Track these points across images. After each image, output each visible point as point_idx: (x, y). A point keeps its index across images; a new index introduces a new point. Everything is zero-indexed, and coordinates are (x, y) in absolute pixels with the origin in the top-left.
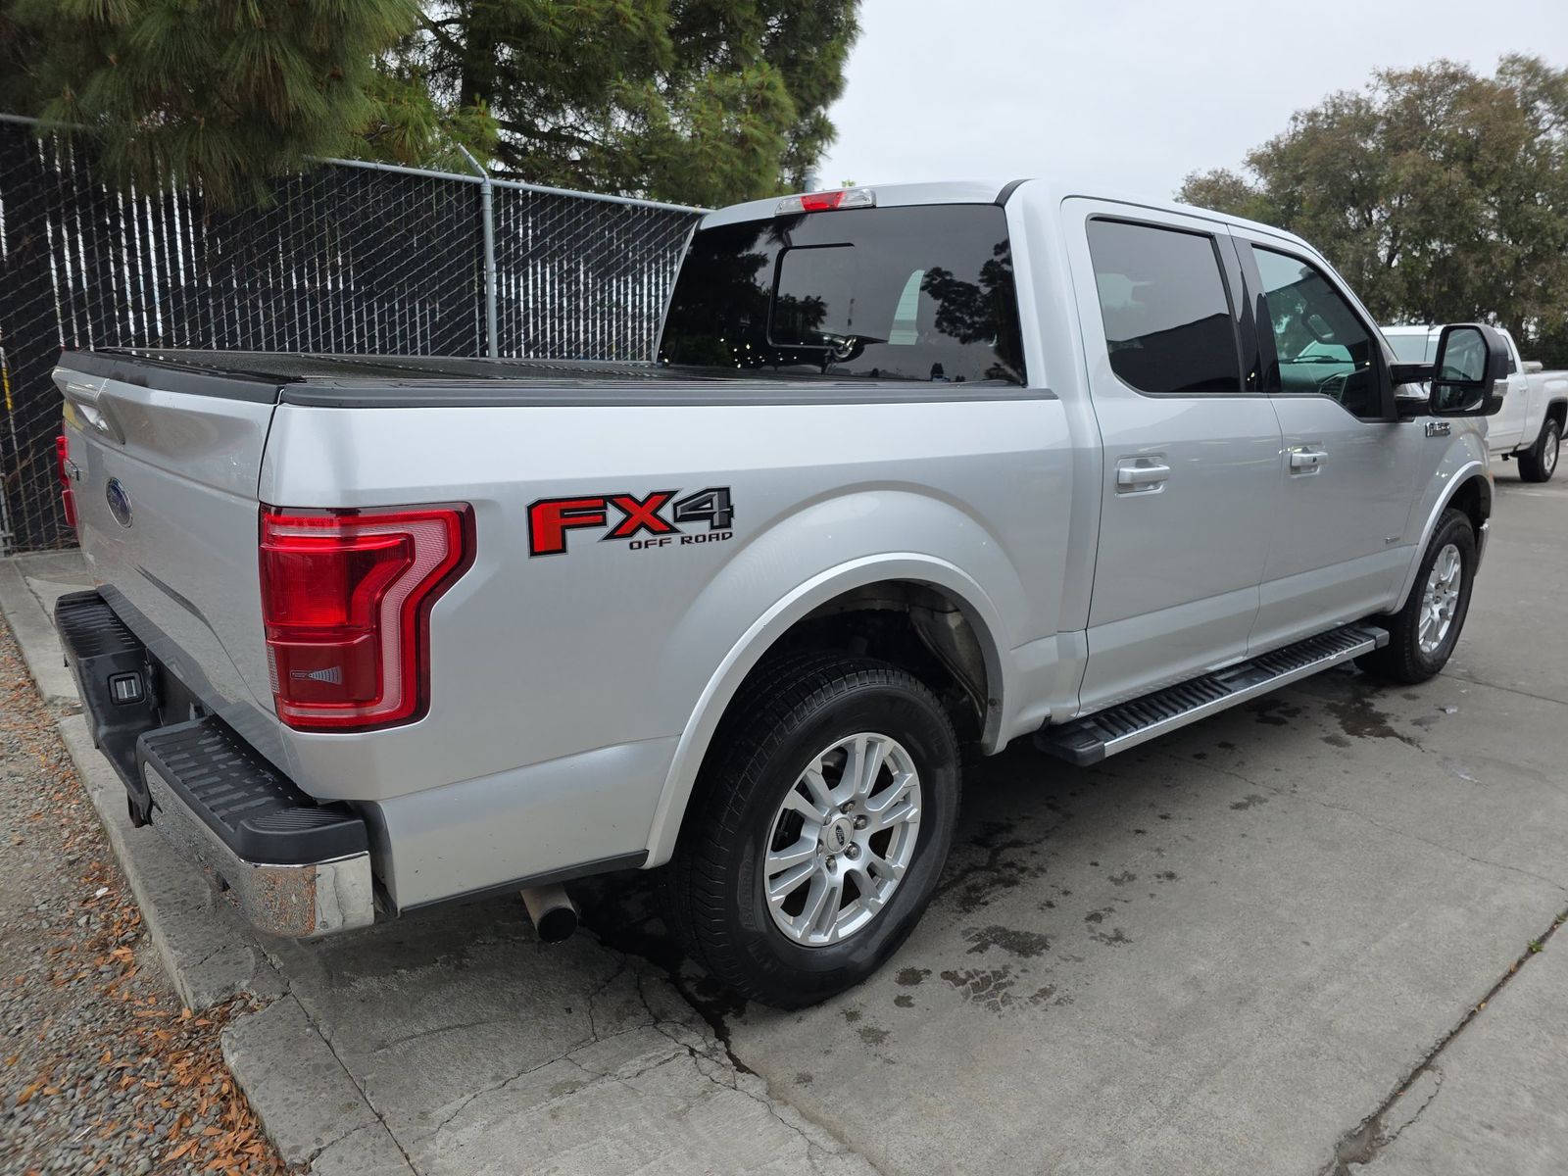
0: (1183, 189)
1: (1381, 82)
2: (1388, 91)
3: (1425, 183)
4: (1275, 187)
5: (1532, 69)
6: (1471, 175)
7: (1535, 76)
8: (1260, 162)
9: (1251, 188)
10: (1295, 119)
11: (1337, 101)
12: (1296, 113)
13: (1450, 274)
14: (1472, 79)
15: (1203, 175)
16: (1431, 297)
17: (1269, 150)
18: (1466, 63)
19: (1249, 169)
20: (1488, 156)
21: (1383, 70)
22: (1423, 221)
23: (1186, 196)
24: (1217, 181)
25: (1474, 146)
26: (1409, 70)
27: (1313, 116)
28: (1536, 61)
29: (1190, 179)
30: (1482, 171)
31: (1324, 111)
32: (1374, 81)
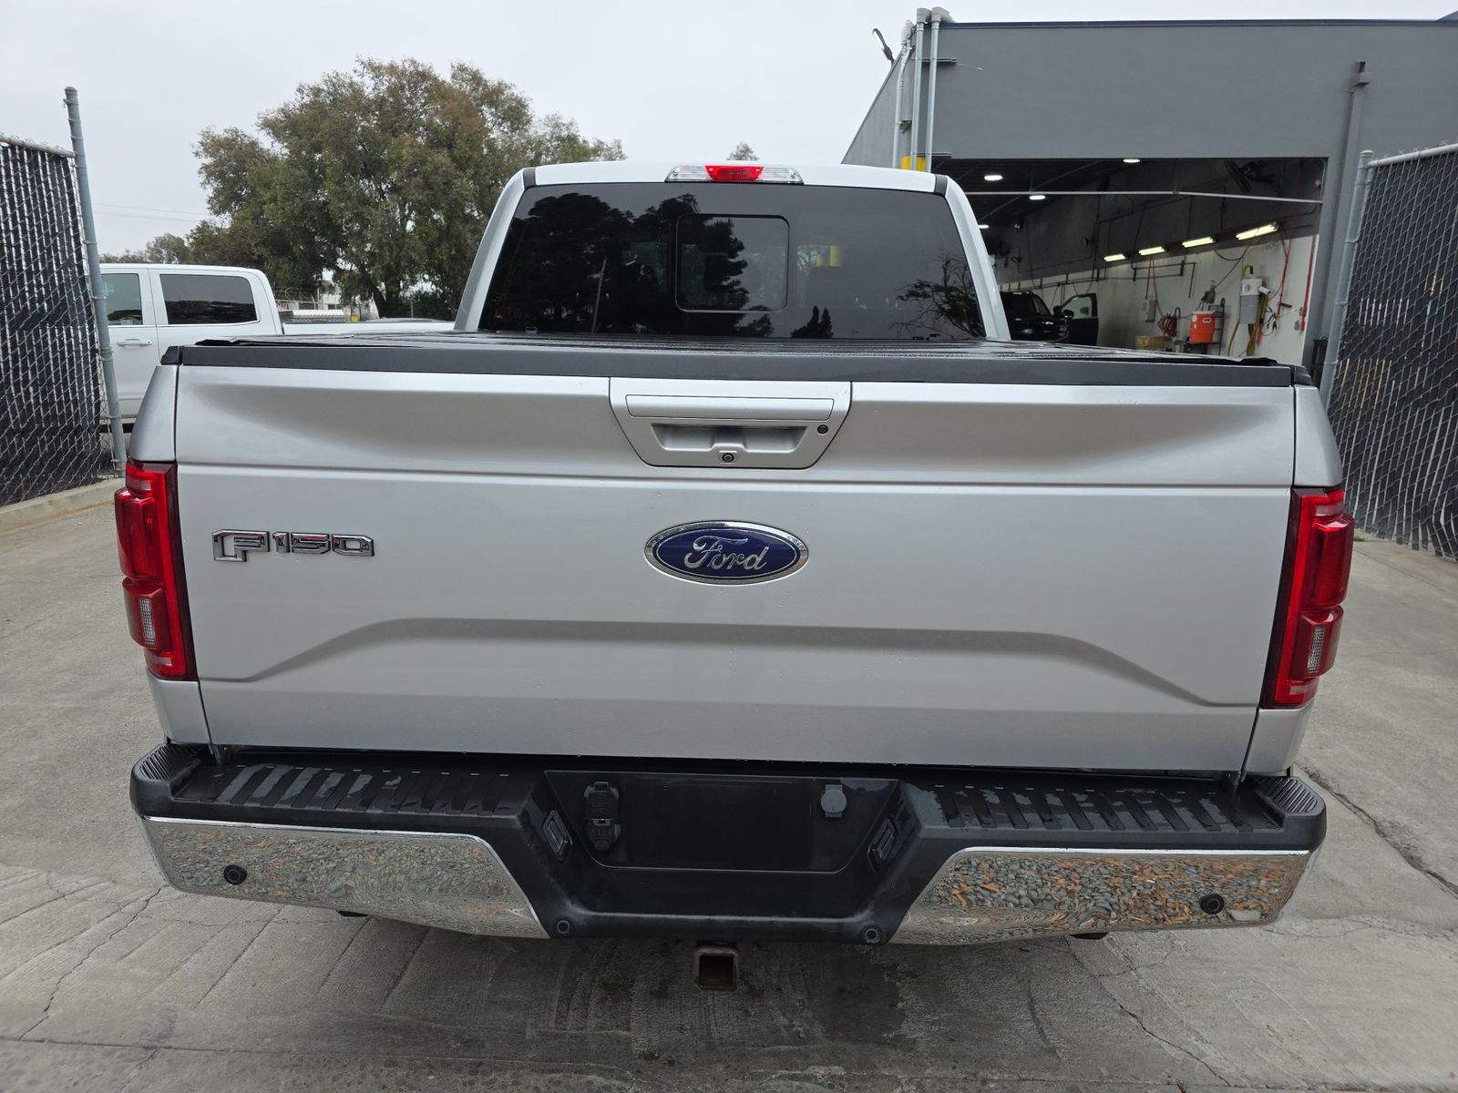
0: (202, 144)
1: (365, 69)
2: (373, 79)
3: (424, 162)
4: (295, 151)
5: (476, 79)
6: (454, 159)
7: (478, 84)
8: (271, 126)
9: (269, 150)
10: (300, 90)
11: (334, 80)
12: (301, 86)
13: (454, 240)
14: (436, 79)
15: (220, 132)
16: (445, 258)
17: (281, 116)
18: (429, 65)
19: (264, 132)
20: (463, 144)
21: (365, 60)
22: (428, 195)
23: (206, 150)
24: (234, 140)
25: (451, 136)
26: (386, 63)
27: (317, 92)
28: (477, 71)
29: (206, 134)
30: (461, 157)
31: (326, 88)
32: (360, 68)
